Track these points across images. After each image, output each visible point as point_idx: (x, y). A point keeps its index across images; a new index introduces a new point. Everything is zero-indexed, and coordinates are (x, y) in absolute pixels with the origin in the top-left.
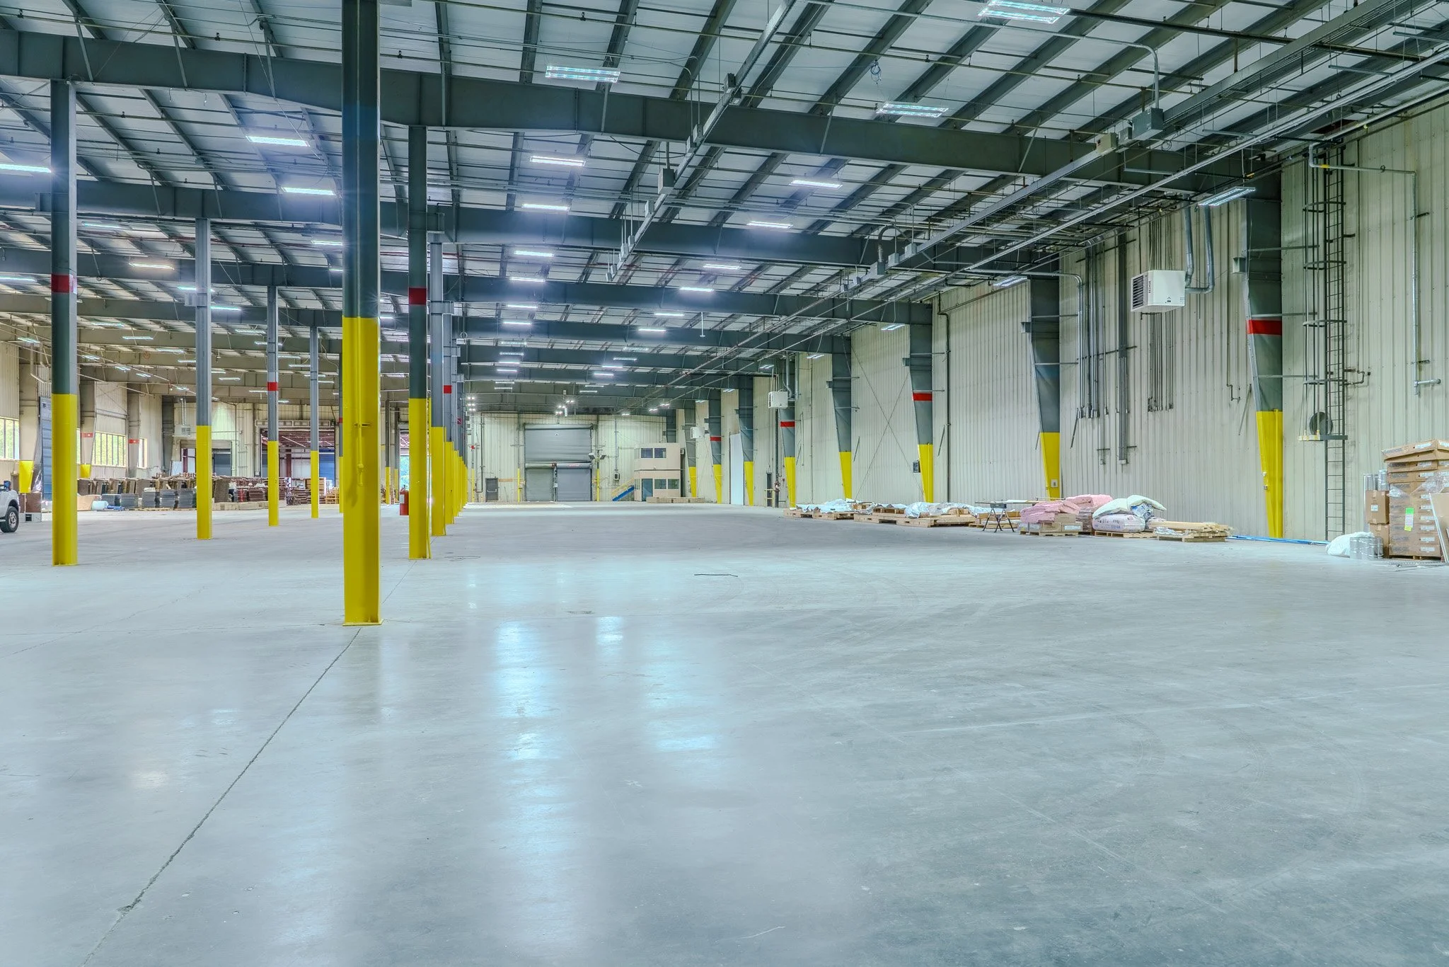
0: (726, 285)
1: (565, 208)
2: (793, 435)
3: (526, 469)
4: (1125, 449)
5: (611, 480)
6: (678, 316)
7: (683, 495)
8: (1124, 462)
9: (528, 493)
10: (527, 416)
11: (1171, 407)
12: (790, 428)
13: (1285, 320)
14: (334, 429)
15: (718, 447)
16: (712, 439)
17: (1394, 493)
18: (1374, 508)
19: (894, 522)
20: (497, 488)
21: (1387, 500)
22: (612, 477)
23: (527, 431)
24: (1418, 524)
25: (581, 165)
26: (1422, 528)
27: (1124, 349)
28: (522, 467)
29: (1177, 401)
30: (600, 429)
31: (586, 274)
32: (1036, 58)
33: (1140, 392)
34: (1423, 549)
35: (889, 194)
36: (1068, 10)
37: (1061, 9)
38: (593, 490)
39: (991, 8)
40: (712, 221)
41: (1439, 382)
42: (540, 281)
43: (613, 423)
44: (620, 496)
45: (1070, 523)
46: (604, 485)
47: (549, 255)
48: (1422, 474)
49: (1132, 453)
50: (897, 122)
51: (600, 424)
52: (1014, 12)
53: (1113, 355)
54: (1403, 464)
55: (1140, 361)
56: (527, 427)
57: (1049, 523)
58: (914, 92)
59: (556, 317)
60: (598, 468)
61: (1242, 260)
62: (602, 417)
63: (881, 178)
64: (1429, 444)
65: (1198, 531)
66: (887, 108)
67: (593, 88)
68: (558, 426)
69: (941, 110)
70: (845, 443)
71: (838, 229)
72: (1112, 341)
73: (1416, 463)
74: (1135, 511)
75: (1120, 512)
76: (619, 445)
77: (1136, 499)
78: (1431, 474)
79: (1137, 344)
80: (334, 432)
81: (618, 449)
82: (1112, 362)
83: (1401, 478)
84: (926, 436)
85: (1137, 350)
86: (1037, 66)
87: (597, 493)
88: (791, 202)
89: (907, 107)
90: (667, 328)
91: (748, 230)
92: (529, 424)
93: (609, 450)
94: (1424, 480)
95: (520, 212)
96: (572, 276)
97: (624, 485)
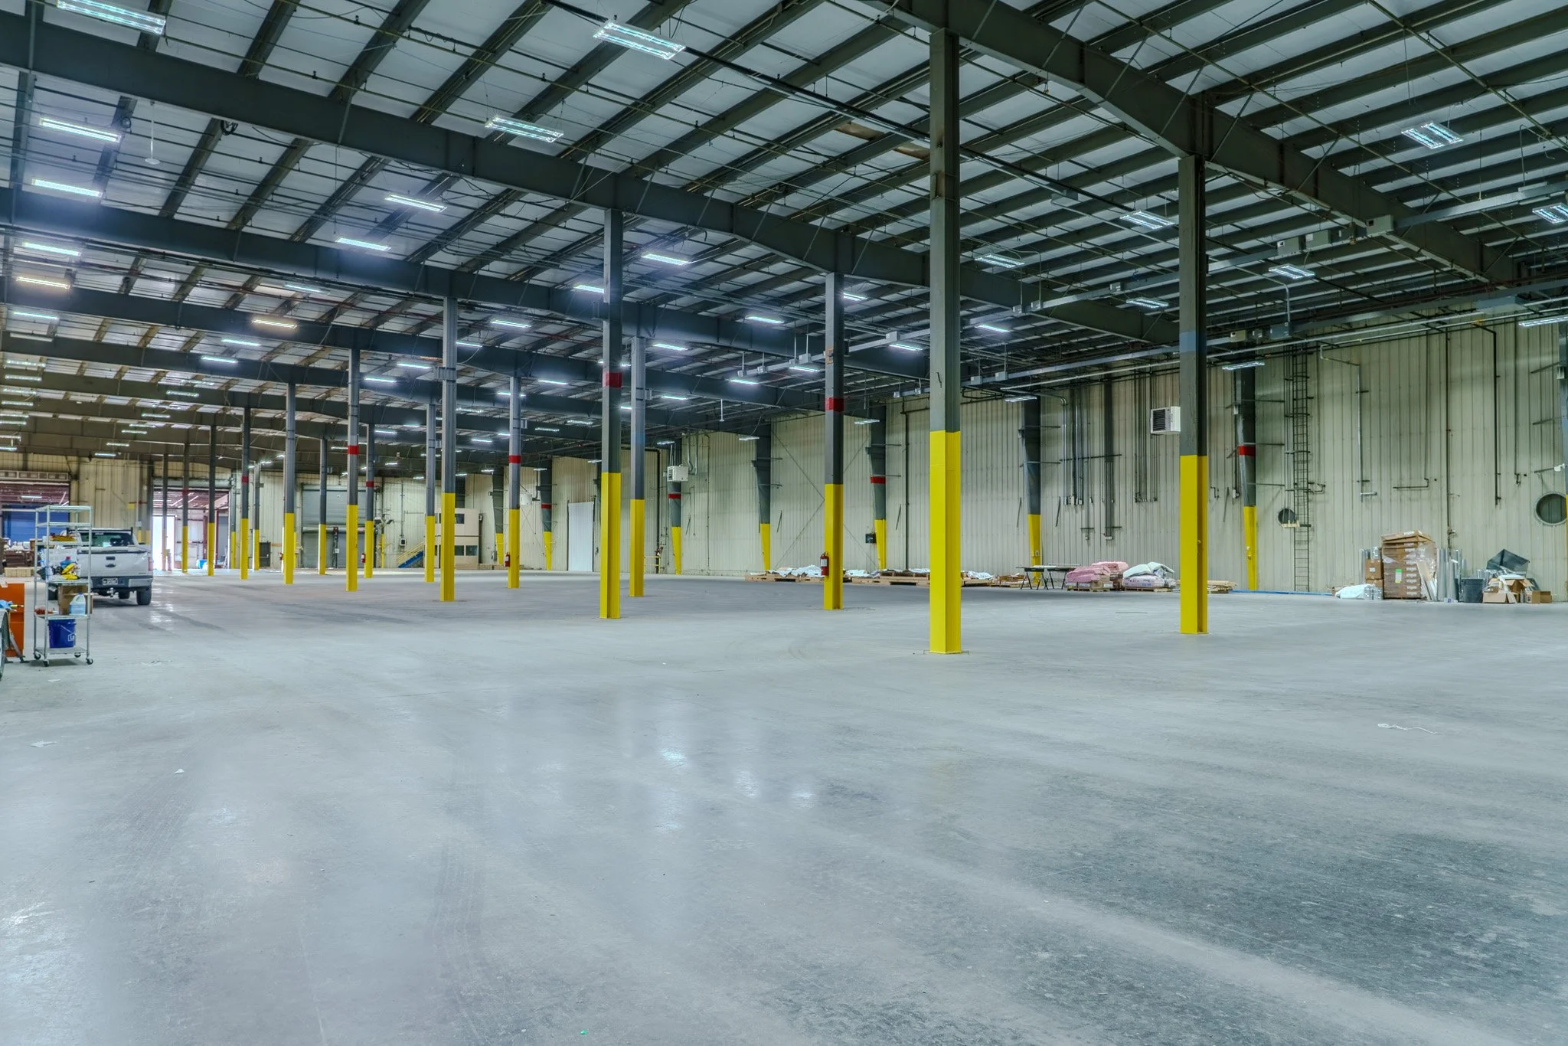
0: (312, 314)
1: (95, 193)
2: (679, 507)
3: (303, 533)
4: (1110, 529)
5: (396, 546)
6: (251, 346)
7: (480, 561)
8: (1110, 538)
9: (305, 558)
10: (306, 475)
11: (1156, 500)
12: (677, 500)
13: (1258, 448)
14: (69, 482)
15: (547, 513)
16: (543, 506)
17: (1387, 560)
18: (1372, 570)
19: (914, 584)
20: (269, 553)
21: (1382, 564)
22: (398, 542)
23: (305, 493)
24: (1405, 579)
25: (114, 140)
26: (1408, 581)
27: (1109, 456)
28: (299, 531)
29: (1162, 496)
30: (385, 492)
31: (128, 283)
32: (723, 119)
33: (1125, 491)
34: (1408, 593)
35: (501, 225)
36: (684, 48)
37: (677, 46)
38: (378, 557)
39: (607, 31)
40: (296, 233)
41: (1376, 494)
42: (63, 286)
43: (399, 486)
44: (409, 562)
45: (1106, 582)
46: (388, 550)
47: (74, 253)
48: (1406, 550)
49: (1116, 533)
50: (509, 144)
51: (385, 487)
52: (632, 41)
53: (1097, 461)
54: (1394, 544)
55: (1125, 466)
56: (306, 488)
57: (1096, 582)
58: (530, 112)
59: (89, 335)
60: (383, 532)
61: (1239, 406)
62: (387, 479)
63: (493, 206)
64: (1413, 532)
65: (1220, 586)
66: (497, 123)
67: (133, 42)
68: (339, 488)
69: (555, 134)
70: (765, 516)
71: (443, 259)
72: (1098, 447)
73: (1403, 543)
74: (1156, 573)
75: (1146, 574)
76: (405, 509)
77: (1154, 565)
78: (1413, 550)
79: (1122, 451)
80: (69, 487)
81: (404, 513)
82: (1098, 466)
83: (1392, 552)
84: (881, 512)
85: (1122, 458)
86: (726, 128)
87: (382, 560)
88: (391, 223)
89: (519, 125)
90: (239, 360)
91: (338, 251)
92: (307, 484)
93: (394, 514)
94: (1408, 553)
95: (29, 193)
96: (112, 283)
97: (410, 552)
